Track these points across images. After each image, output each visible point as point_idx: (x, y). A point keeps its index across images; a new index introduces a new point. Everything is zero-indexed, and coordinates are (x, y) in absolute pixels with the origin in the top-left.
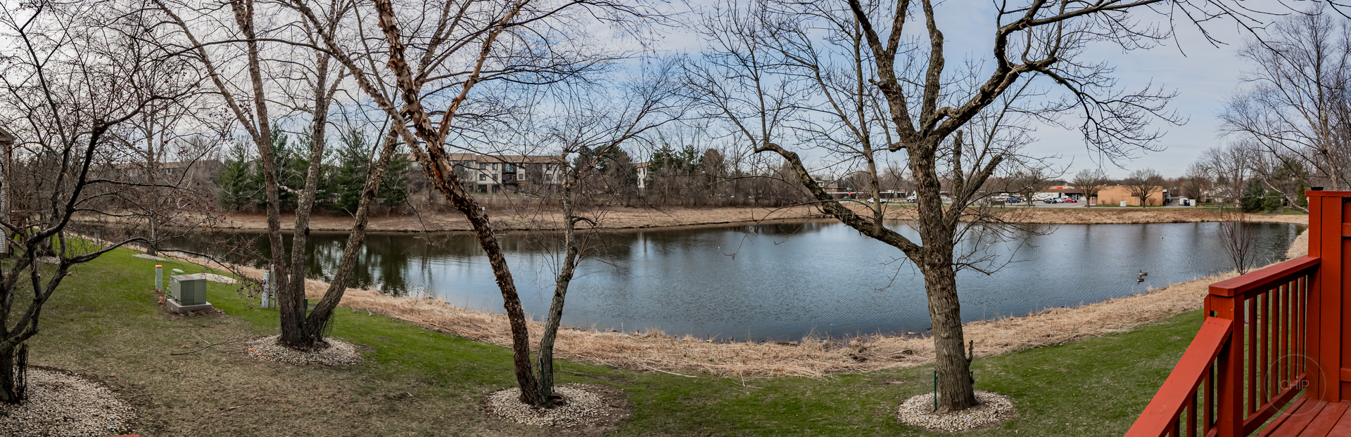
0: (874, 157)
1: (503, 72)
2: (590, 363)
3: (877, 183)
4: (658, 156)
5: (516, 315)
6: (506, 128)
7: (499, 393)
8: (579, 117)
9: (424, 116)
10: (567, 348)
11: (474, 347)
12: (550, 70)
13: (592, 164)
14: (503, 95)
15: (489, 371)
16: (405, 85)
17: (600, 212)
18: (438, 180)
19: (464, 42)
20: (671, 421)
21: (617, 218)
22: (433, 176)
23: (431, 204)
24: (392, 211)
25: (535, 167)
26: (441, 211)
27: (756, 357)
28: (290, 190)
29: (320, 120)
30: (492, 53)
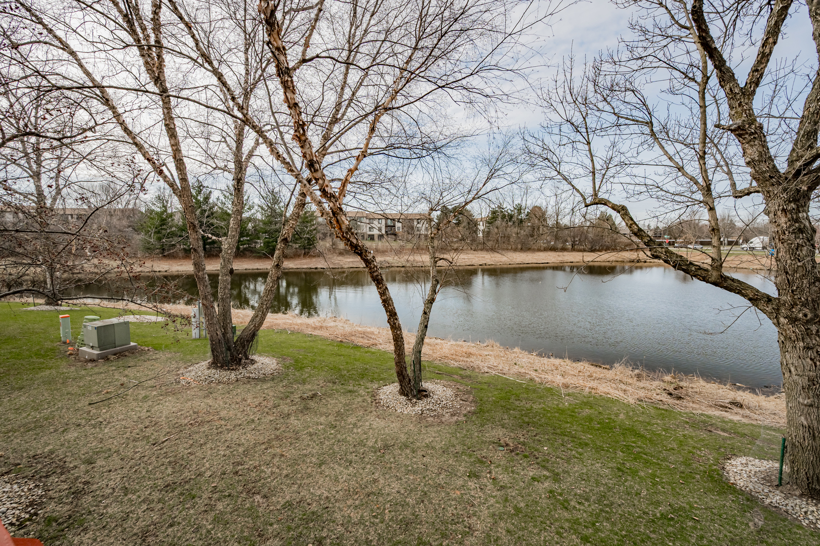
0: (715, 204)
1: (385, 149)
2: (447, 365)
3: (718, 230)
4: (494, 212)
5: (396, 328)
6: (388, 193)
7: (385, 387)
8: (441, 184)
9: (326, 182)
10: (431, 353)
11: (366, 352)
12: (419, 147)
13: (450, 219)
14: (385, 167)
15: (378, 371)
16: (308, 156)
17: (455, 254)
18: (339, 231)
19: (355, 123)
20: (506, 417)
21: (466, 258)
22: (334, 228)
23: (334, 249)
24: (305, 254)
25: (409, 222)
26: (341, 254)
27: (572, 373)
28: (214, 238)
29: (239, 181)
30: (376, 133)
